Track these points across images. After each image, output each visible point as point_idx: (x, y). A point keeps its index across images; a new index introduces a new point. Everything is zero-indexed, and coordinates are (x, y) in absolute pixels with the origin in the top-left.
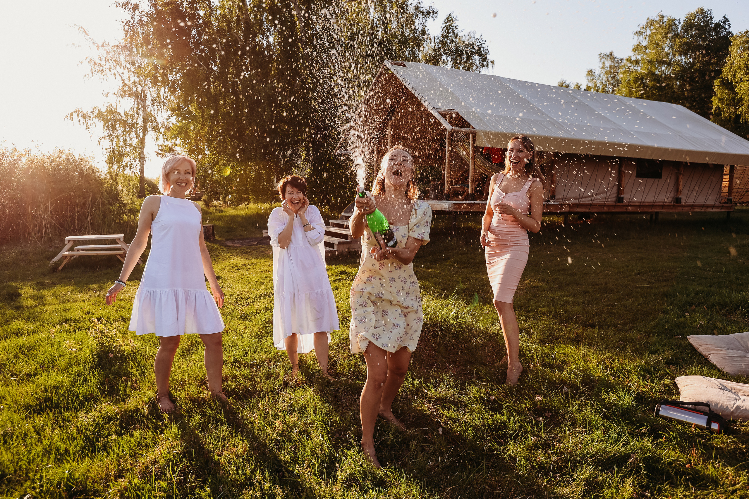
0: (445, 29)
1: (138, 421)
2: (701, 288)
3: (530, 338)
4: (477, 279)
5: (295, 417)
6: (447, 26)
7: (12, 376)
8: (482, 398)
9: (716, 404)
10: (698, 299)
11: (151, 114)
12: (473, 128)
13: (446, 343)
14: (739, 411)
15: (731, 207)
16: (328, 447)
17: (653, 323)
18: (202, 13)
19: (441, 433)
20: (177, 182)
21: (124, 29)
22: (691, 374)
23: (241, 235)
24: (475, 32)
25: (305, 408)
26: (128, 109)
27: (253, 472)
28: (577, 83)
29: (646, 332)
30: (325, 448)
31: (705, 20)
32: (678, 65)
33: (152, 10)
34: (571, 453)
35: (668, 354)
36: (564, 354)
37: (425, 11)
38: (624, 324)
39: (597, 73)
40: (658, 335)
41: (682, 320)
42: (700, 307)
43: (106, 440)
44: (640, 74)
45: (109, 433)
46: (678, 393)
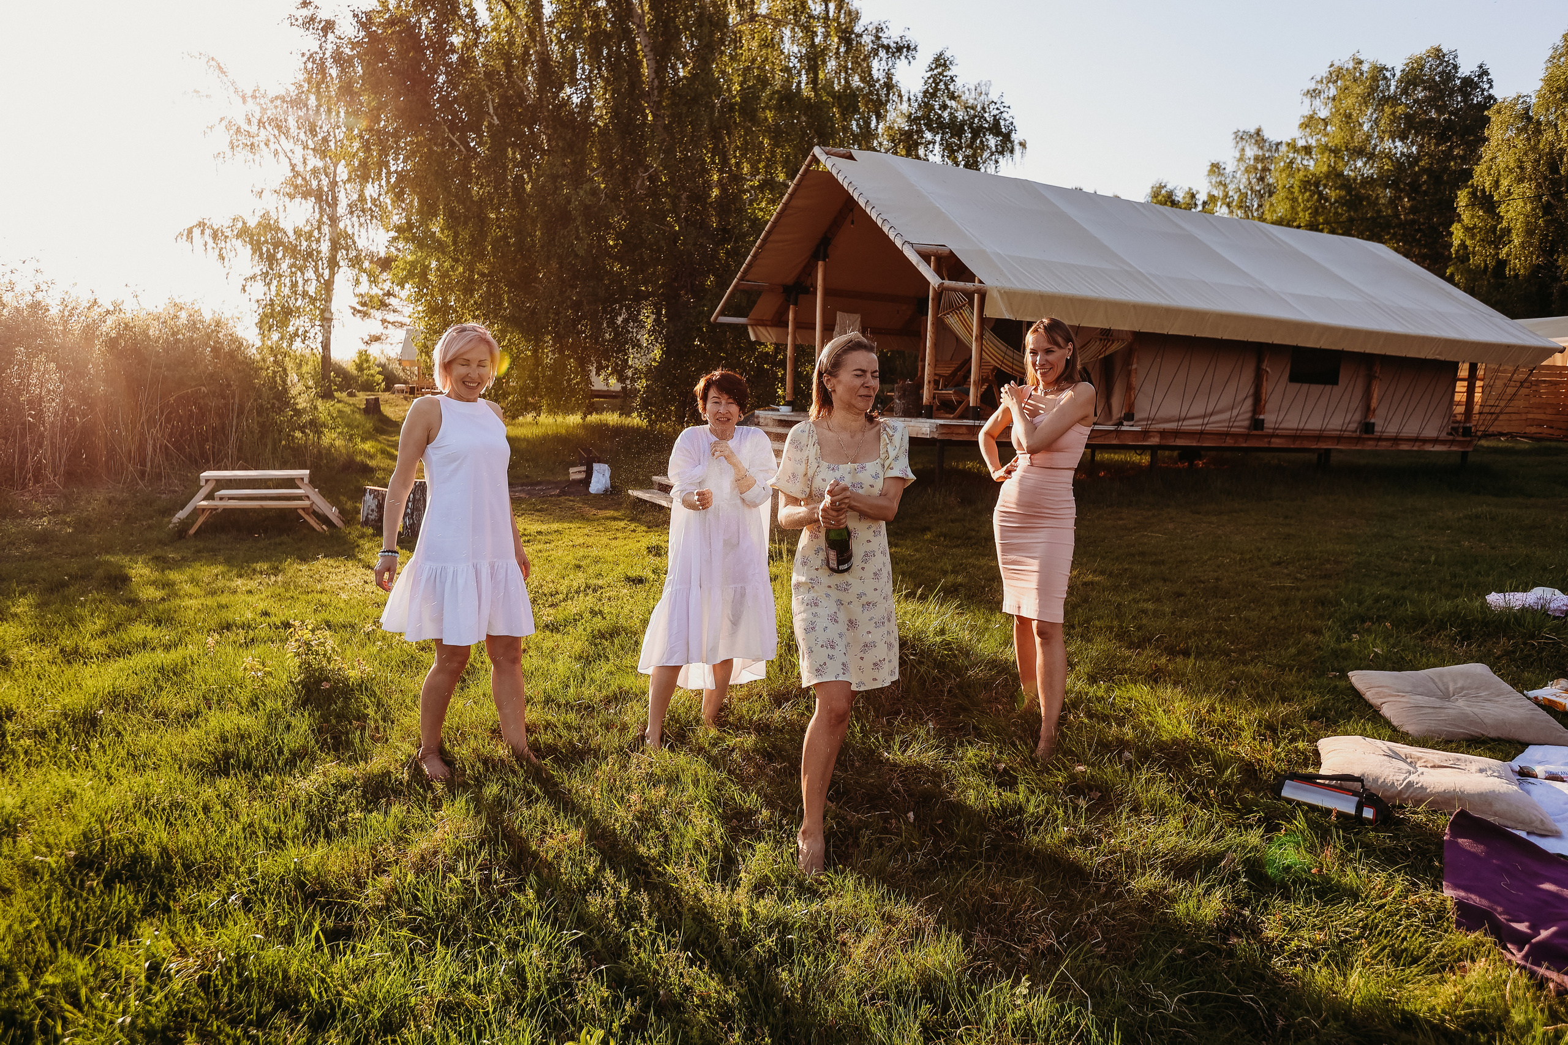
0: (930, 81)
1: (394, 791)
2: (1386, 591)
3: (1072, 671)
5: (662, 791)
6: (934, 77)
8: (983, 766)
9: (1376, 780)
10: (1378, 610)
11: (346, 232)
12: (981, 282)
13: (922, 676)
14: (1411, 790)
15: (1470, 442)
16: (722, 838)
17: (1293, 650)
18: (456, 40)
19: (912, 820)
20: (464, 381)
21: (306, 68)
22: (1346, 733)
23: (528, 476)
24: (989, 84)
25: (678, 777)
26: (301, 223)
27: (599, 870)
28: (1190, 189)
29: (1278, 665)
30: (717, 836)
31: (1443, 71)
32: (1389, 158)
33: (362, 34)
34: (1129, 852)
35: (1313, 702)
36: (1130, 699)
37: (892, 45)
38: (1242, 652)
39: (1229, 169)
40: (1299, 670)
41: (1344, 645)
42: (1380, 625)
43: (344, 818)
44: (1314, 175)
45: (346, 808)
46: (1318, 763)
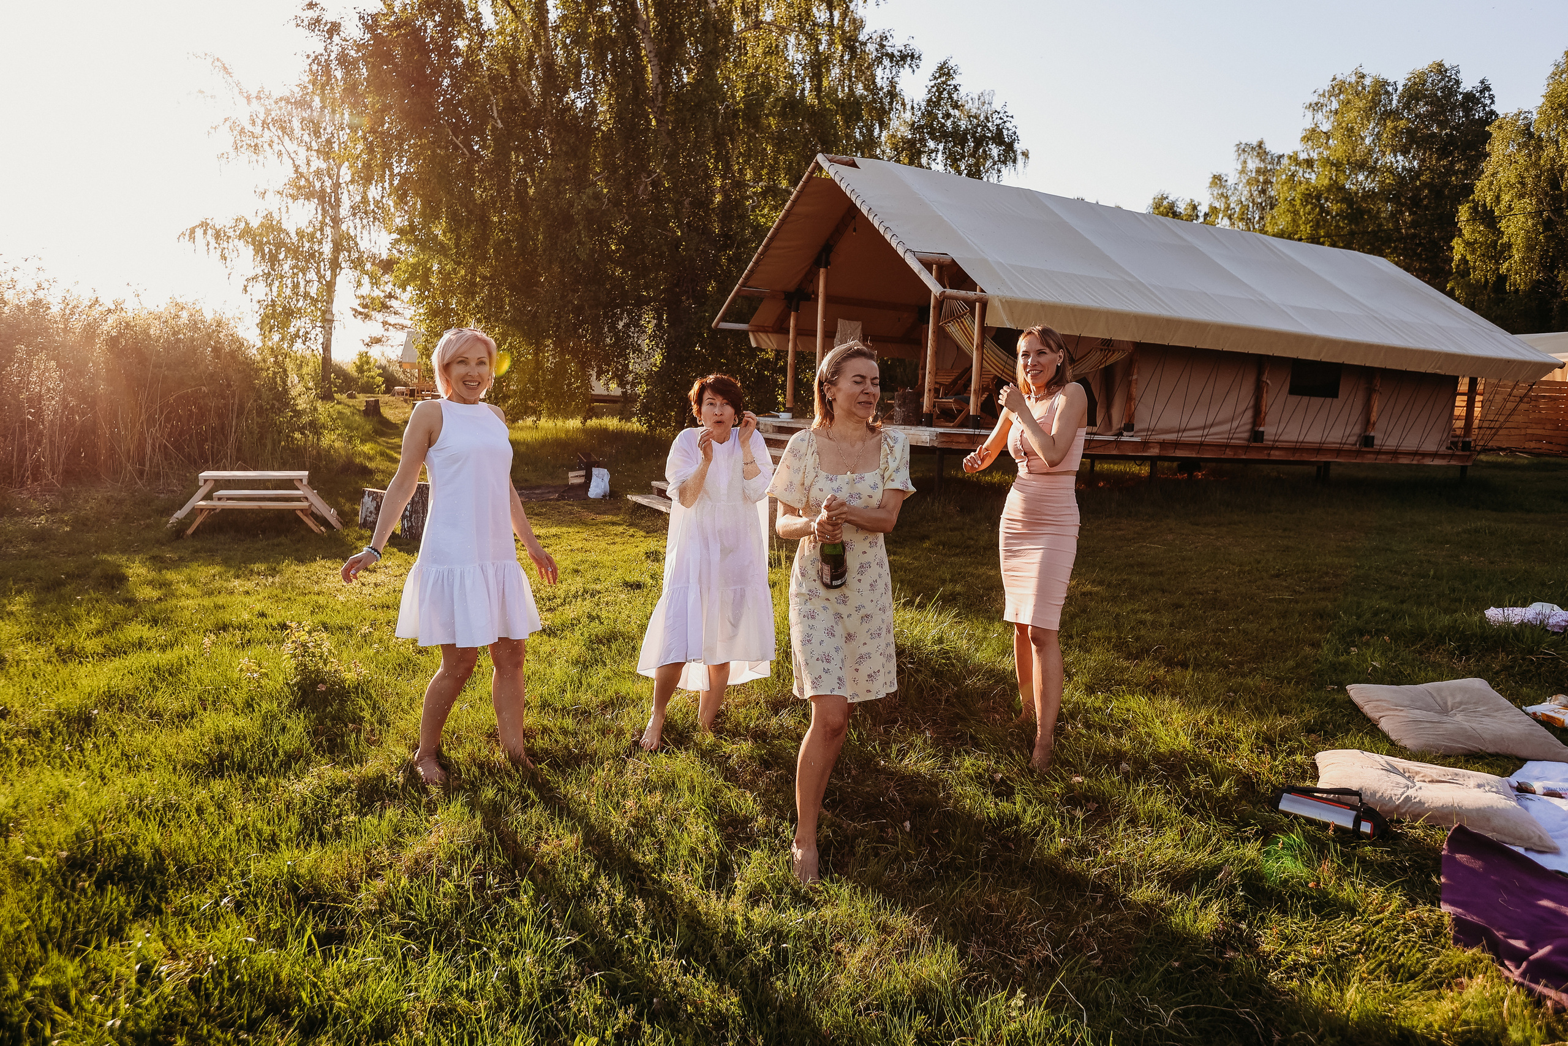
0: (934, 90)
1: (389, 794)
2: (1385, 604)
4: (979, 577)
5: (657, 797)
6: (938, 86)
7: (151, 716)
8: (980, 776)
9: (1374, 794)
10: (1377, 623)
11: (348, 234)
12: (982, 291)
13: (920, 685)
14: (1409, 804)
15: (1469, 456)
16: (717, 845)
17: (1291, 663)
18: (461, 43)
19: (908, 829)
20: (464, 381)
21: (311, 70)
22: (1344, 747)
23: (526, 480)
24: (993, 93)
25: (674, 783)
26: (303, 224)
27: (594, 876)
28: (1192, 201)
29: (1277, 678)
30: (712, 843)
31: (1446, 86)
32: (1391, 172)
33: (368, 36)
34: (1125, 864)
35: (1311, 715)
36: (1128, 710)
37: (896, 53)
38: (1240, 664)
39: (1231, 181)
40: (1297, 683)
41: (1342, 659)
42: (1378, 638)
43: (338, 821)
44: (1315, 188)
45: (341, 811)
46: (1316, 777)
